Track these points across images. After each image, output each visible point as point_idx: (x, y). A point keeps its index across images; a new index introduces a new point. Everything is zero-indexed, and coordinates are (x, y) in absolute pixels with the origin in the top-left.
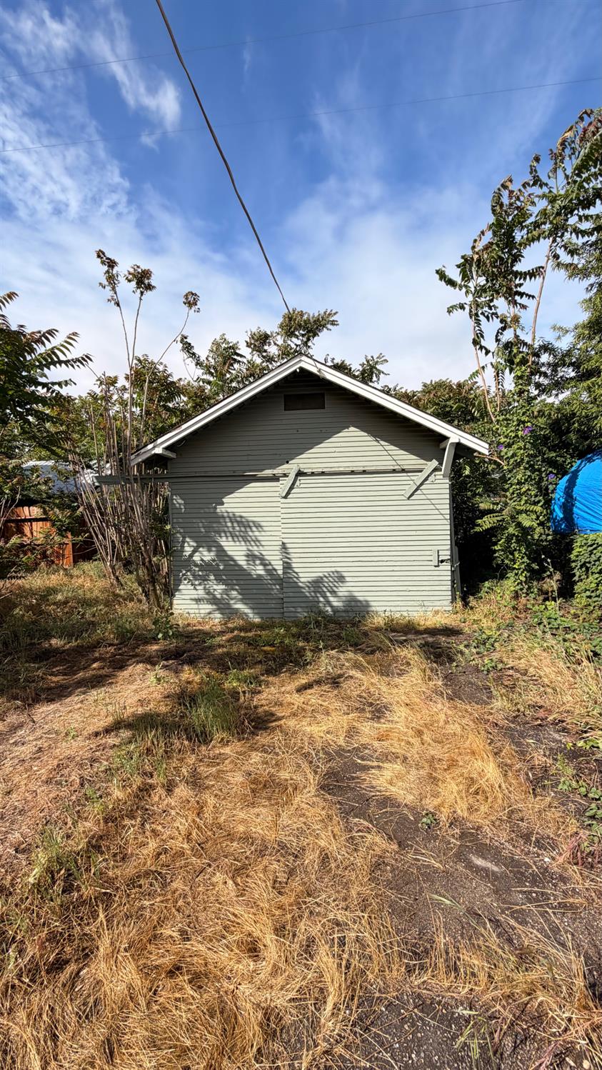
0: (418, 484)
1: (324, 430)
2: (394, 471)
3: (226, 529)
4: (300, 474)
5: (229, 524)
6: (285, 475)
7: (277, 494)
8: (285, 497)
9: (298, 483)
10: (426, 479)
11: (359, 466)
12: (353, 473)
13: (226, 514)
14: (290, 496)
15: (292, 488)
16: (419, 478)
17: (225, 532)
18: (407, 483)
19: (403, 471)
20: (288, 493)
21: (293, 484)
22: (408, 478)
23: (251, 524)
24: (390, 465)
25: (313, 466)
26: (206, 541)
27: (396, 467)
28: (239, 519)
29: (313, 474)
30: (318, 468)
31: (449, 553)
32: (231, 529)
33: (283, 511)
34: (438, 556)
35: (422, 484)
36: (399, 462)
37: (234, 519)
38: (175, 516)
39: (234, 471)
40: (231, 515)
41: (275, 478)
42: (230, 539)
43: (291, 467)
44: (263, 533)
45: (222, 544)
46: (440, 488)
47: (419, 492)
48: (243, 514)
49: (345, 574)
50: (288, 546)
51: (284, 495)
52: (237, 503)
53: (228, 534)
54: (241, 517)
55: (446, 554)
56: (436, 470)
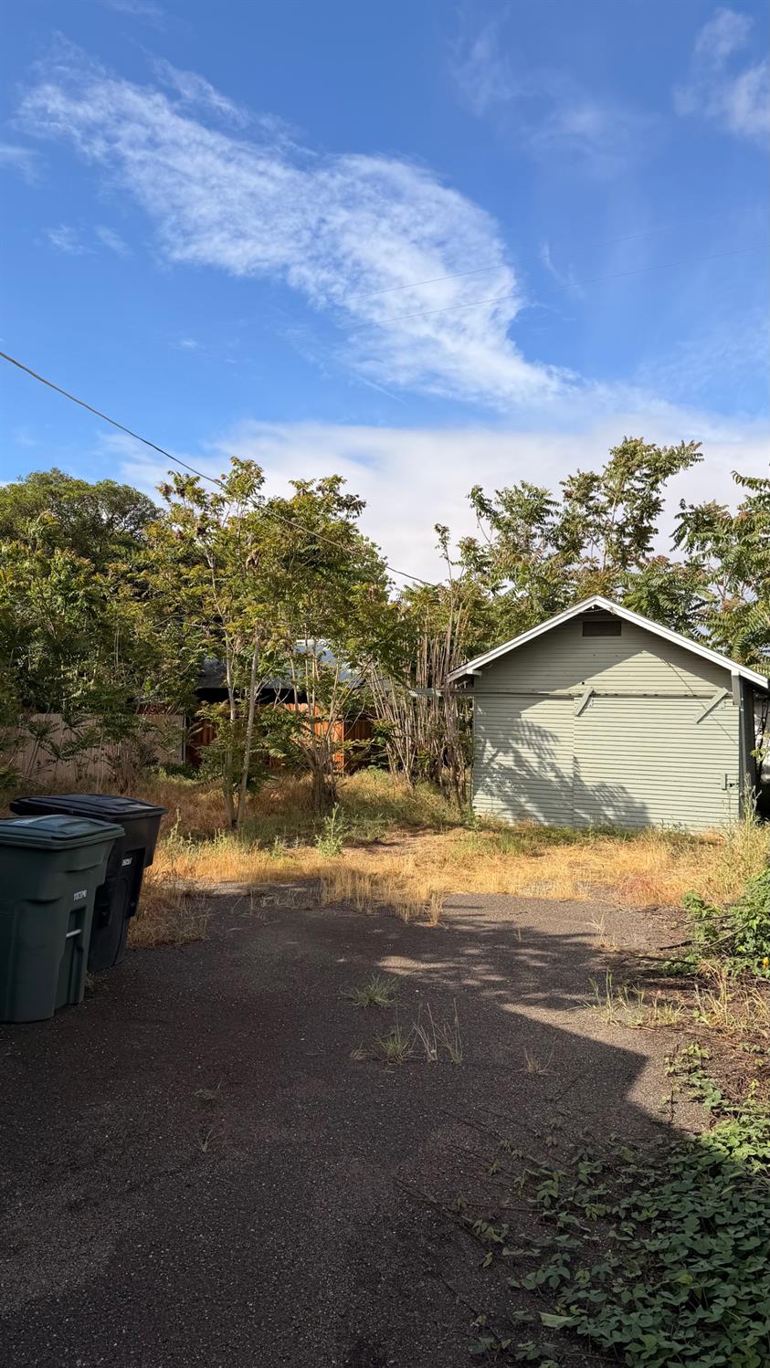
0: (708, 709)
1: (619, 655)
2: (686, 696)
3: (523, 737)
4: (593, 695)
5: (527, 733)
6: (580, 695)
7: (571, 712)
8: (579, 715)
9: (591, 703)
10: (715, 706)
11: (651, 690)
12: (645, 696)
13: (525, 724)
14: (583, 714)
15: (584, 707)
16: (710, 703)
17: (522, 739)
18: (699, 707)
19: (695, 696)
20: (581, 712)
21: (586, 704)
22: (699, 704)
23: (548, 734)
24: (682, 690)
25: (607, 687)
26: (504, 747)
27: (688, 693)
28: (537, 729)
29: (606, 695)
30: (611, 689)
31: (737, 777)
32: (528, 737)
33: (576, 728)
34: (726, 780)
35: (711, 710)
36: (693, 688)
37: (532, 728)
38: (478, 723)
39: (534, 690)
40: (530, 724)
41: (570, 697)
42: (526, 746)
43: (584, 689)
44: (557, 743)
45: (520, 750)
46: (730, 714)
47: (707, 718)
48: (540, 725)
49: (648, 806)
50: (579, 760)
51: (577, 713)
52: (535, 714)
53: (525, 742)
54: (539, 727)
55: (734, 778)
56: (726, 697)
